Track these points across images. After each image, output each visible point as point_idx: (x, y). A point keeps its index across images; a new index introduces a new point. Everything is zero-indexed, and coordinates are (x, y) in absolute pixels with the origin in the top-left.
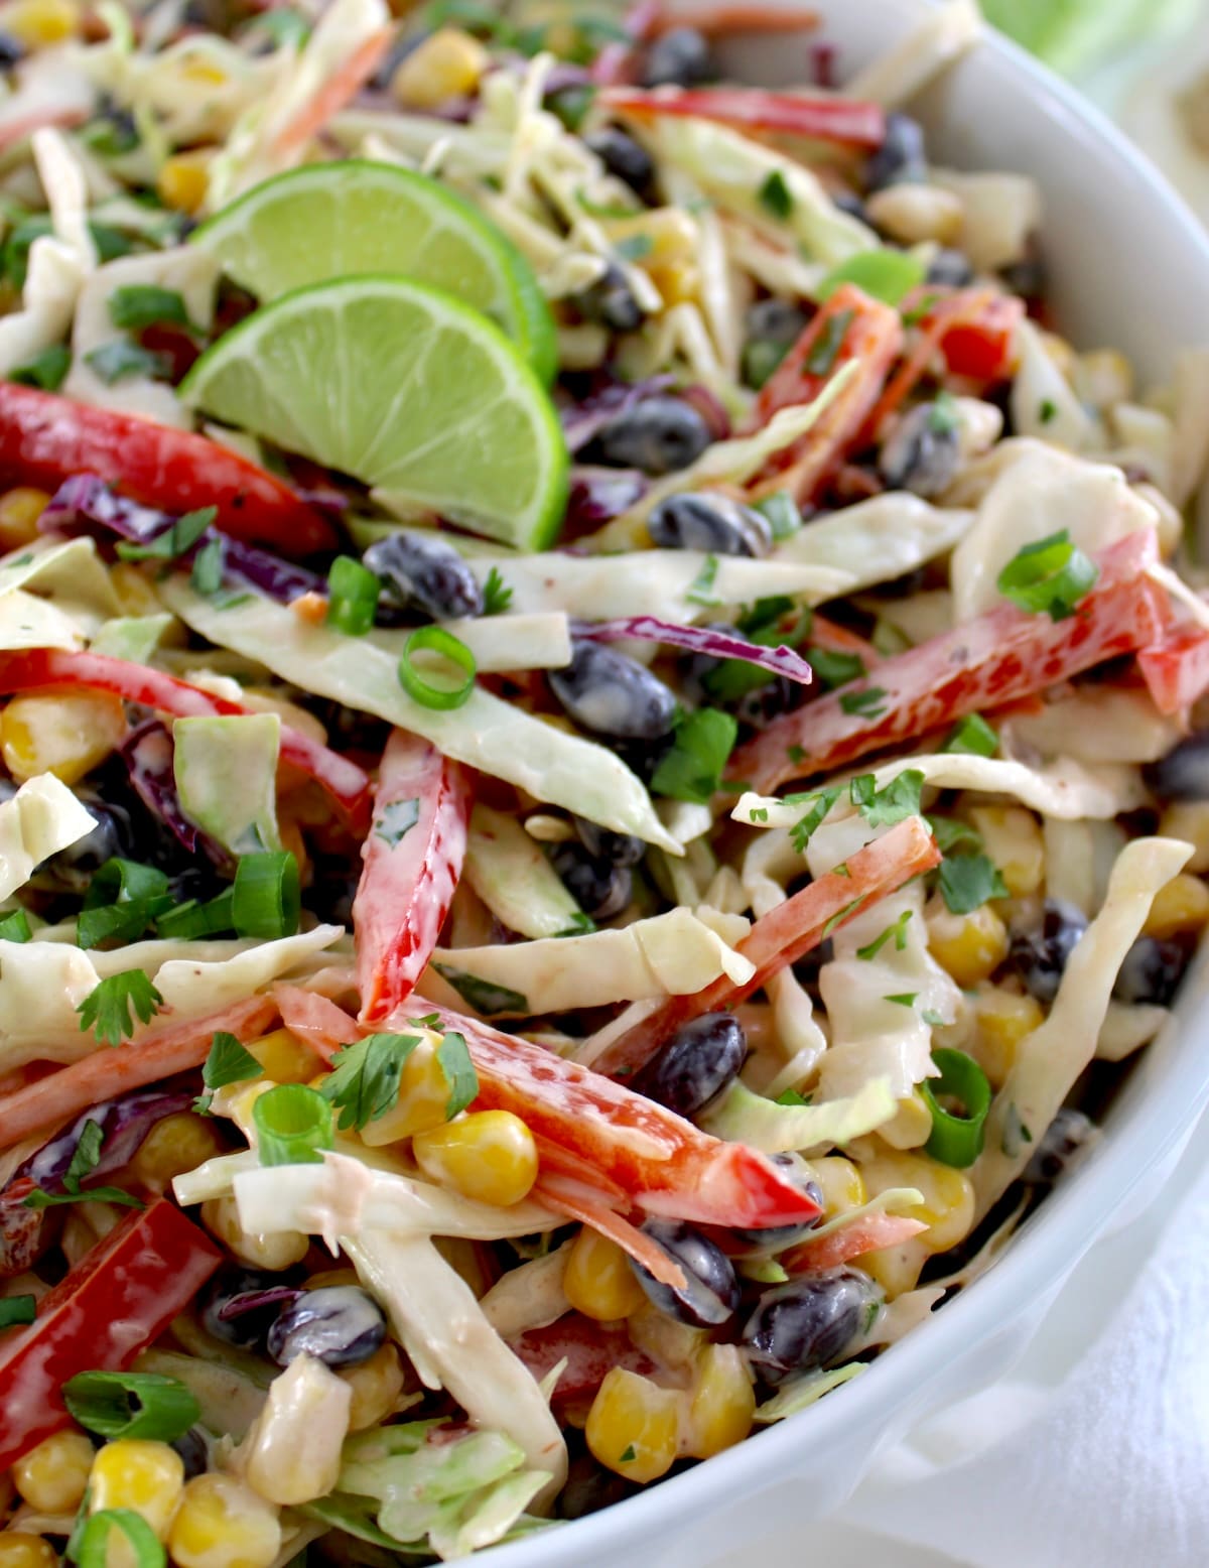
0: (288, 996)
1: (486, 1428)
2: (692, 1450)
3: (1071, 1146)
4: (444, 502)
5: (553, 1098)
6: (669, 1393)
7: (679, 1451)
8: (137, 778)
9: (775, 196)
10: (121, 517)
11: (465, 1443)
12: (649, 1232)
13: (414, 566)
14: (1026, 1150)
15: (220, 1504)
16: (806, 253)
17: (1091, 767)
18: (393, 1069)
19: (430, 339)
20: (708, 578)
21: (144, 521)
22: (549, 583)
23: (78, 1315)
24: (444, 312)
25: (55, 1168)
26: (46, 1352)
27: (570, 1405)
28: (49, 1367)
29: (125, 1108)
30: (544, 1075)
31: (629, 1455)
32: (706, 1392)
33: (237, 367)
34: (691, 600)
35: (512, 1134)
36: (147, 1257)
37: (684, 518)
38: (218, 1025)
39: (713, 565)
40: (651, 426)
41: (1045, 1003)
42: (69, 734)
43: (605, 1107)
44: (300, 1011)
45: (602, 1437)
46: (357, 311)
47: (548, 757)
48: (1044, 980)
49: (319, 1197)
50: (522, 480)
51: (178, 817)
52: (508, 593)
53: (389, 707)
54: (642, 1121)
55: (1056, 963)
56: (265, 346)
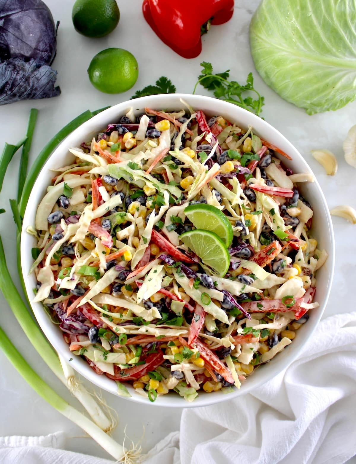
0: (180, 338)
1: (193, 387)
2: (214, 390)
3: (267, 363)
4: (212, 267)
5: (208, 358)
6: (213, 386)
7: (212, 390)
8: (166, 303)
9: (272, 212)
10: (169, 261)
11: (190, 389)
12: (215, 373)
13: (206, 283)
14: (262, 363)
15: (163, 387)
16: (274, 221)
17: (286, 318)
18: (191, 355)
19: (215, 246)
20: (243, 289)
21: (172, 261)
22: (223, 284)
23: (150, 365)
24: (218, 242)
25: (150, 347)
26: (146, 369)
27: (201, 385)
28: (146, 370)
29: (159, 343)
30: (207, 355)
31: (207, 391)
32: (217, 387)
33: (187, 237)
34: (240, 292)
35: (202, 363)
36: (159, 360)
37: (243, 280)
38: (171, 339)
39: (245, 286)
40: (243, 253)
41: (269, 349)
42: (158, 297)
43: (213, 361)
44: (181, 340)
45: (205, 387)
46: (206, 237)
47: (217, 312)
48: (270, 348)
49: (180, 368)
50: (223, 268)
51: (170, 309)
52: (217, 285)
53: (198, 301)
54: (217, 365)
55: (272, 346)
56: (192, 236)
